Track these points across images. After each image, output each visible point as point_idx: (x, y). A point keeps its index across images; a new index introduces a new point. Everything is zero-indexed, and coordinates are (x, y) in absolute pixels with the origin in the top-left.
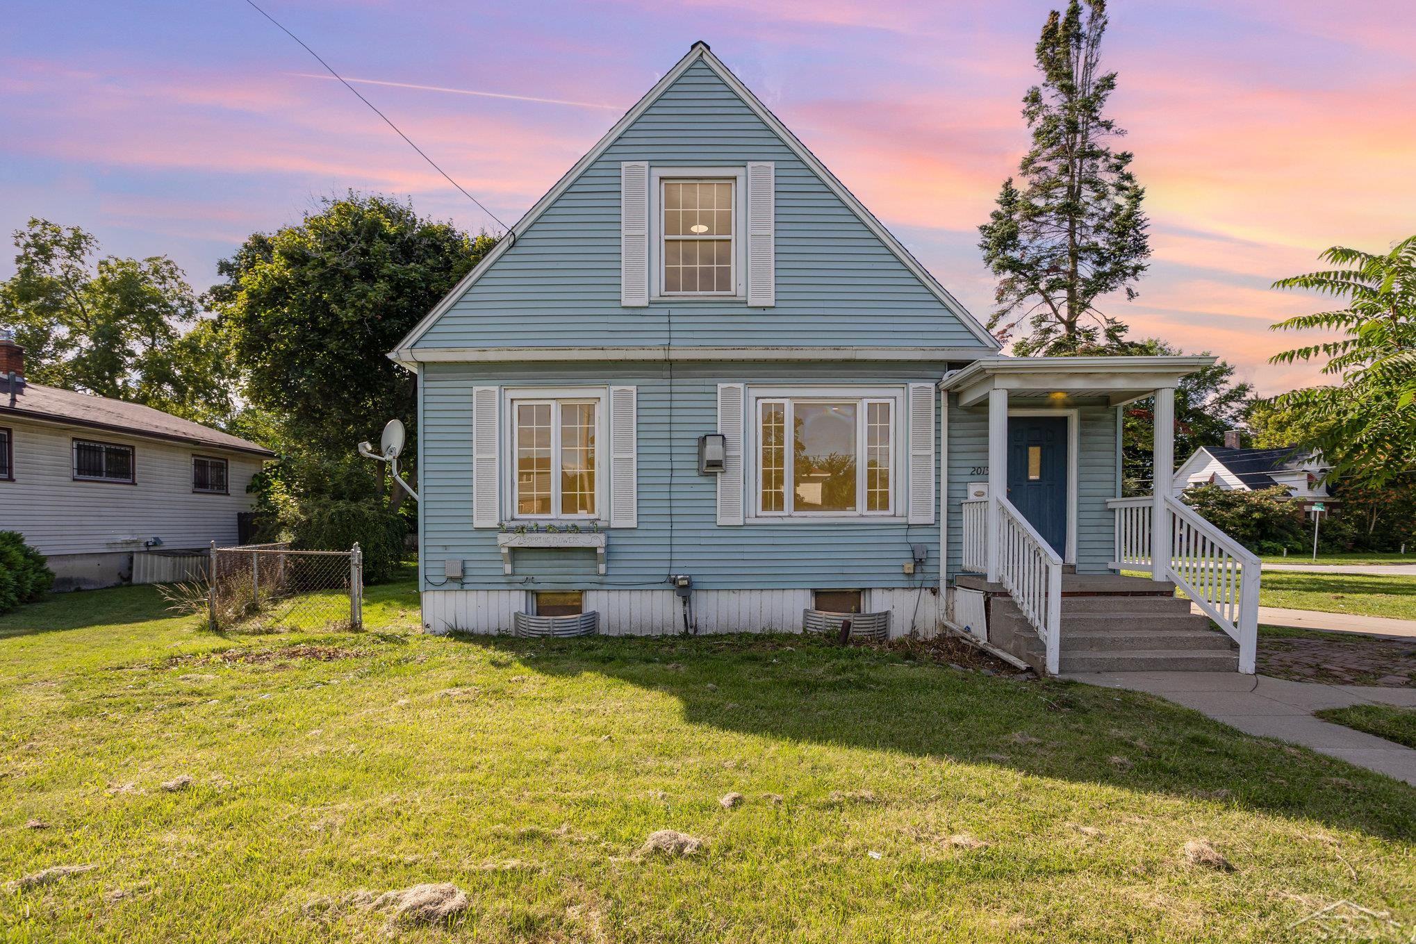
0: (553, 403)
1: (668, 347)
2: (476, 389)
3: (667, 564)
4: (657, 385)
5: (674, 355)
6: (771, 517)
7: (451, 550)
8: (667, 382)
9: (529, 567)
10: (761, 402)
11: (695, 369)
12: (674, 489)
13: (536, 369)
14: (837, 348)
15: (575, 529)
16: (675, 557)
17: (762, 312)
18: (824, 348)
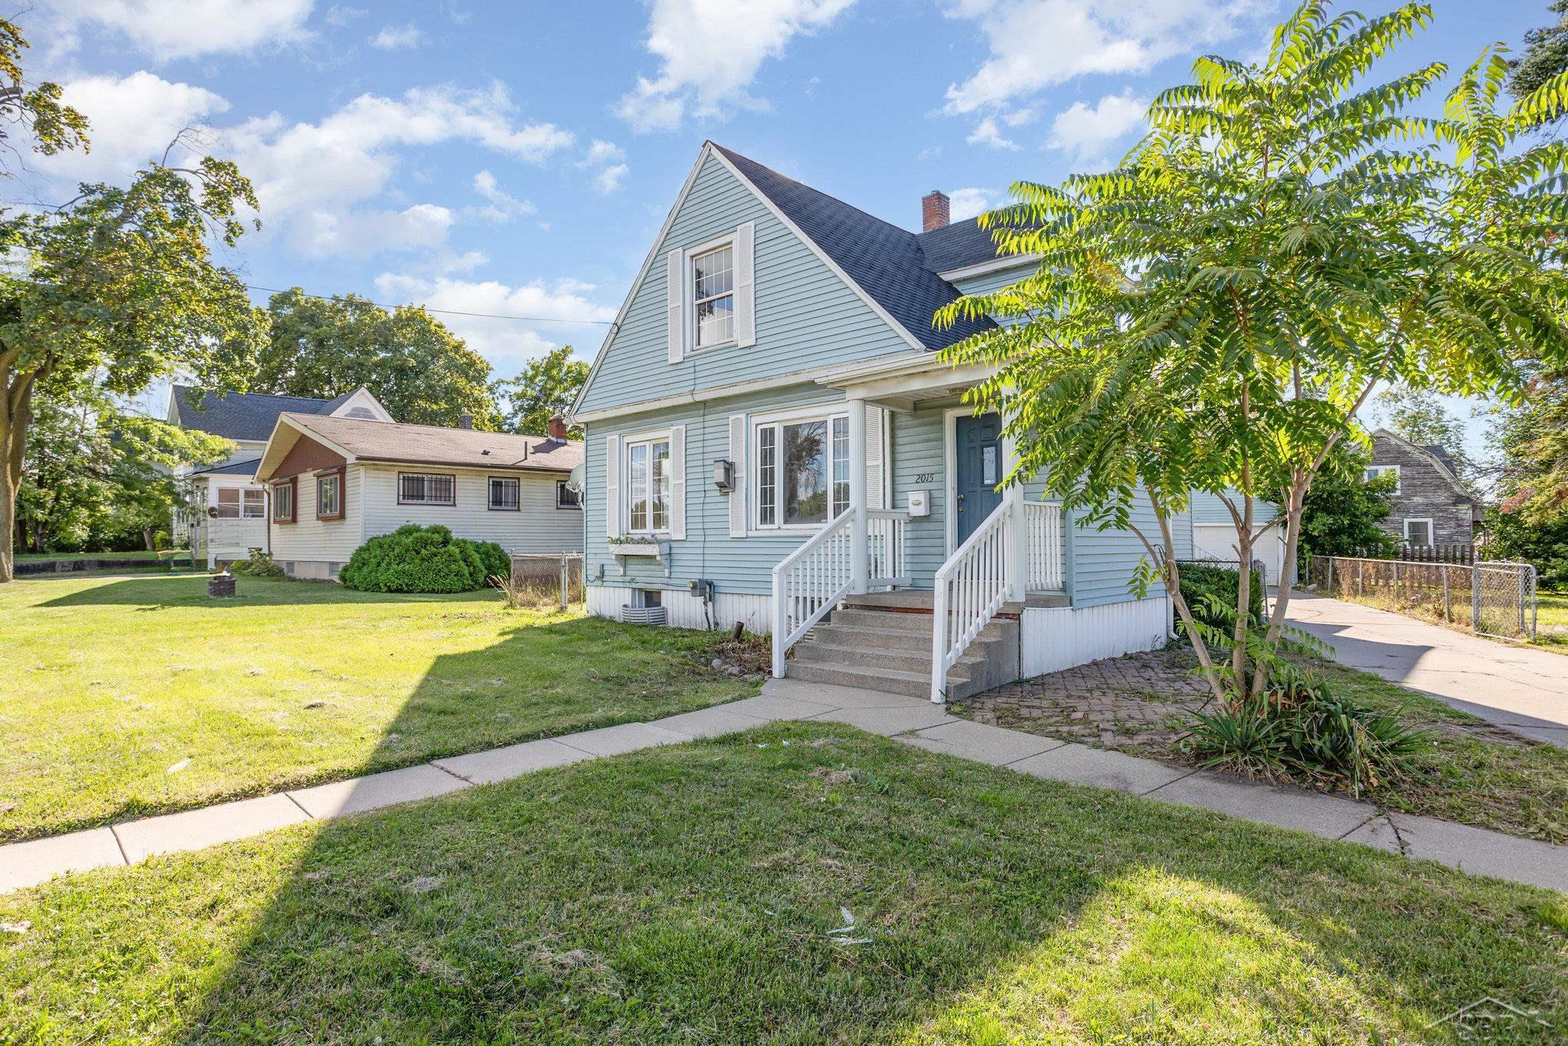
0: (647, 444)
1: (692, 393)
2: (609, 438)
3: (700, 570)
4: (695, 421)
5: (699, 397)
6: (766, 530)
7: (598, 556)
8: (701, 419)
9: (635, 570)
10: (760, 427)
11: (718, 405)
12: (706, 507)
13: (637, 419)
14: (795, 373)
15: (643, 541)
16: (707, 564)
17: (749, 351)
18: (786, 375)
